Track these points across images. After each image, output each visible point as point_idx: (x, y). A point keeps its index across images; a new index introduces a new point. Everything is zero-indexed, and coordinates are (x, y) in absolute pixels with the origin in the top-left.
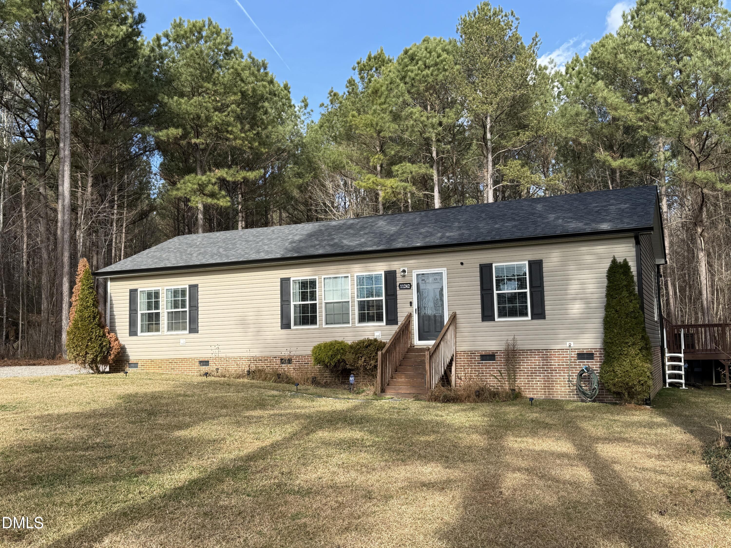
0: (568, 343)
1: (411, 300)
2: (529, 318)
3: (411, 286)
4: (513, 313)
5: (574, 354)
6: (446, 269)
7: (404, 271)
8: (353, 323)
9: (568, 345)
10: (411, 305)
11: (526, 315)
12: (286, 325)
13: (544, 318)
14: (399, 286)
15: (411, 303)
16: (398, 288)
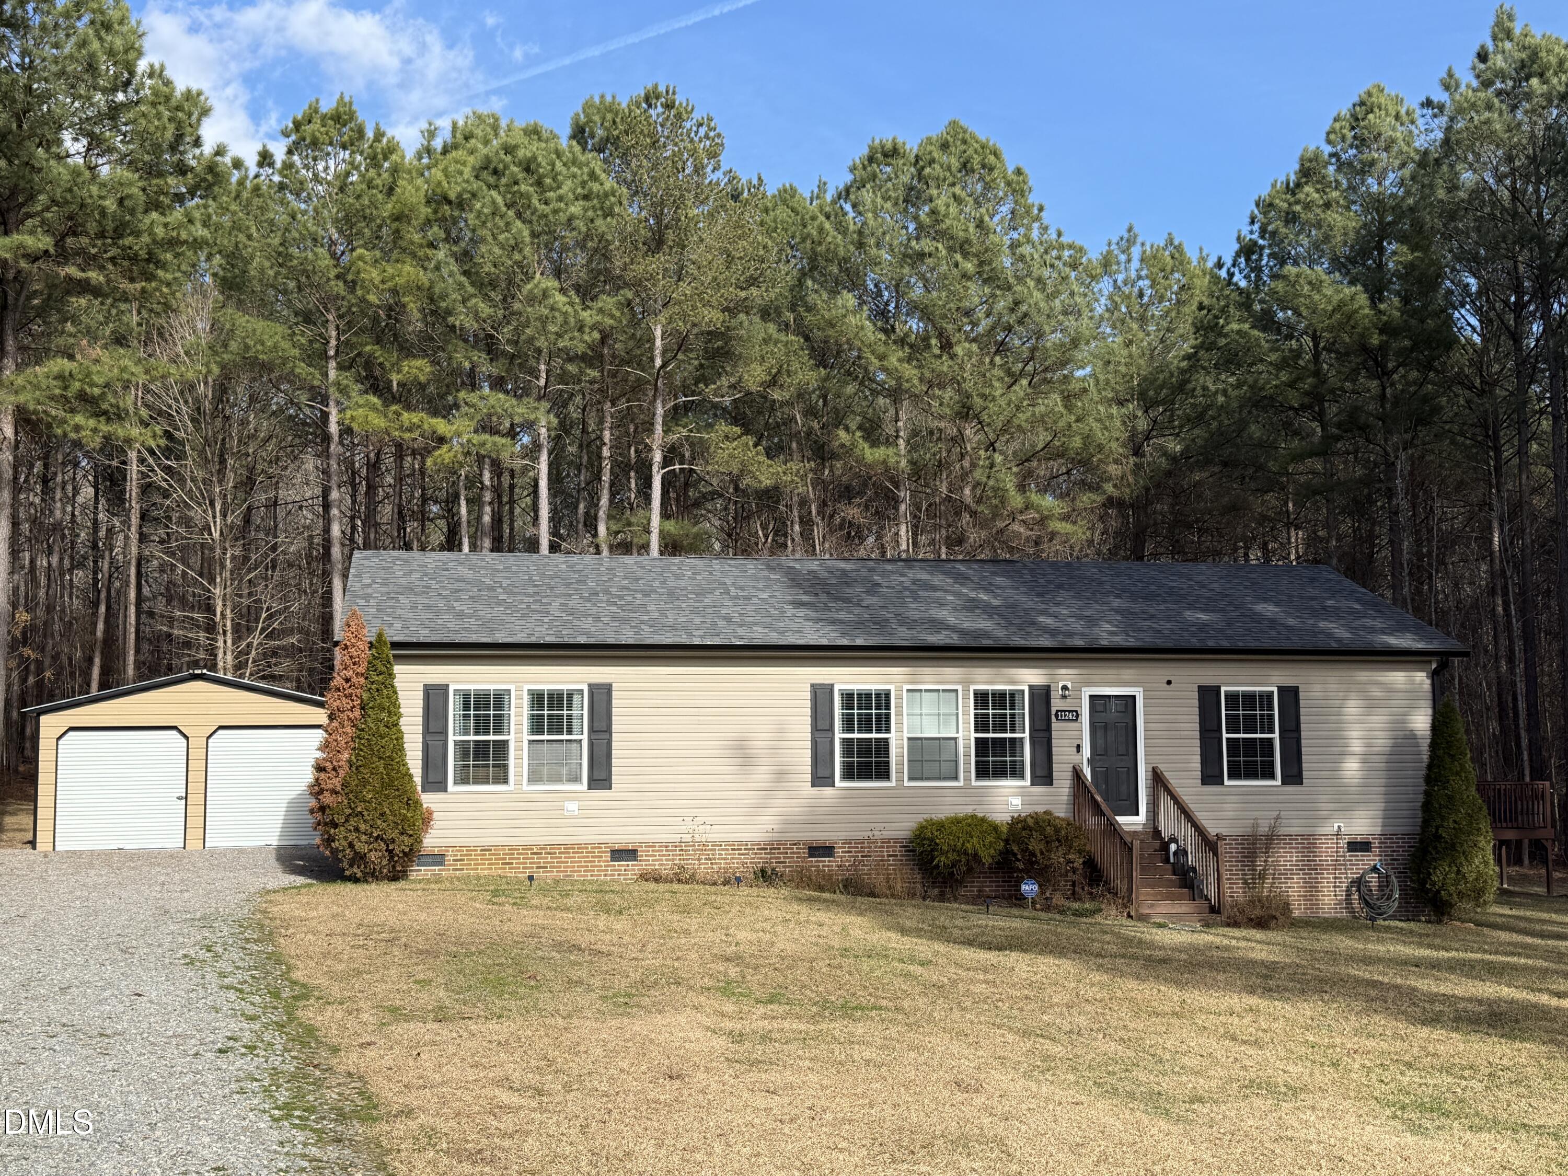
0: (1336, 825)
1: (1078, 742)
2: (1279, 782)
3: (1077, 716)
4: (1251, 774)
5: (1343, 843)
6: (1141, 689)
7: (1065, 688)
8: (968, 779)
9: (1336, 828)
10: (1078, 751)
11: (1272, 776)
12: (821, 778)
13: (1301, 783)
14: (1056, 715)
15: (1078, 748)
16: (1053, 717)
